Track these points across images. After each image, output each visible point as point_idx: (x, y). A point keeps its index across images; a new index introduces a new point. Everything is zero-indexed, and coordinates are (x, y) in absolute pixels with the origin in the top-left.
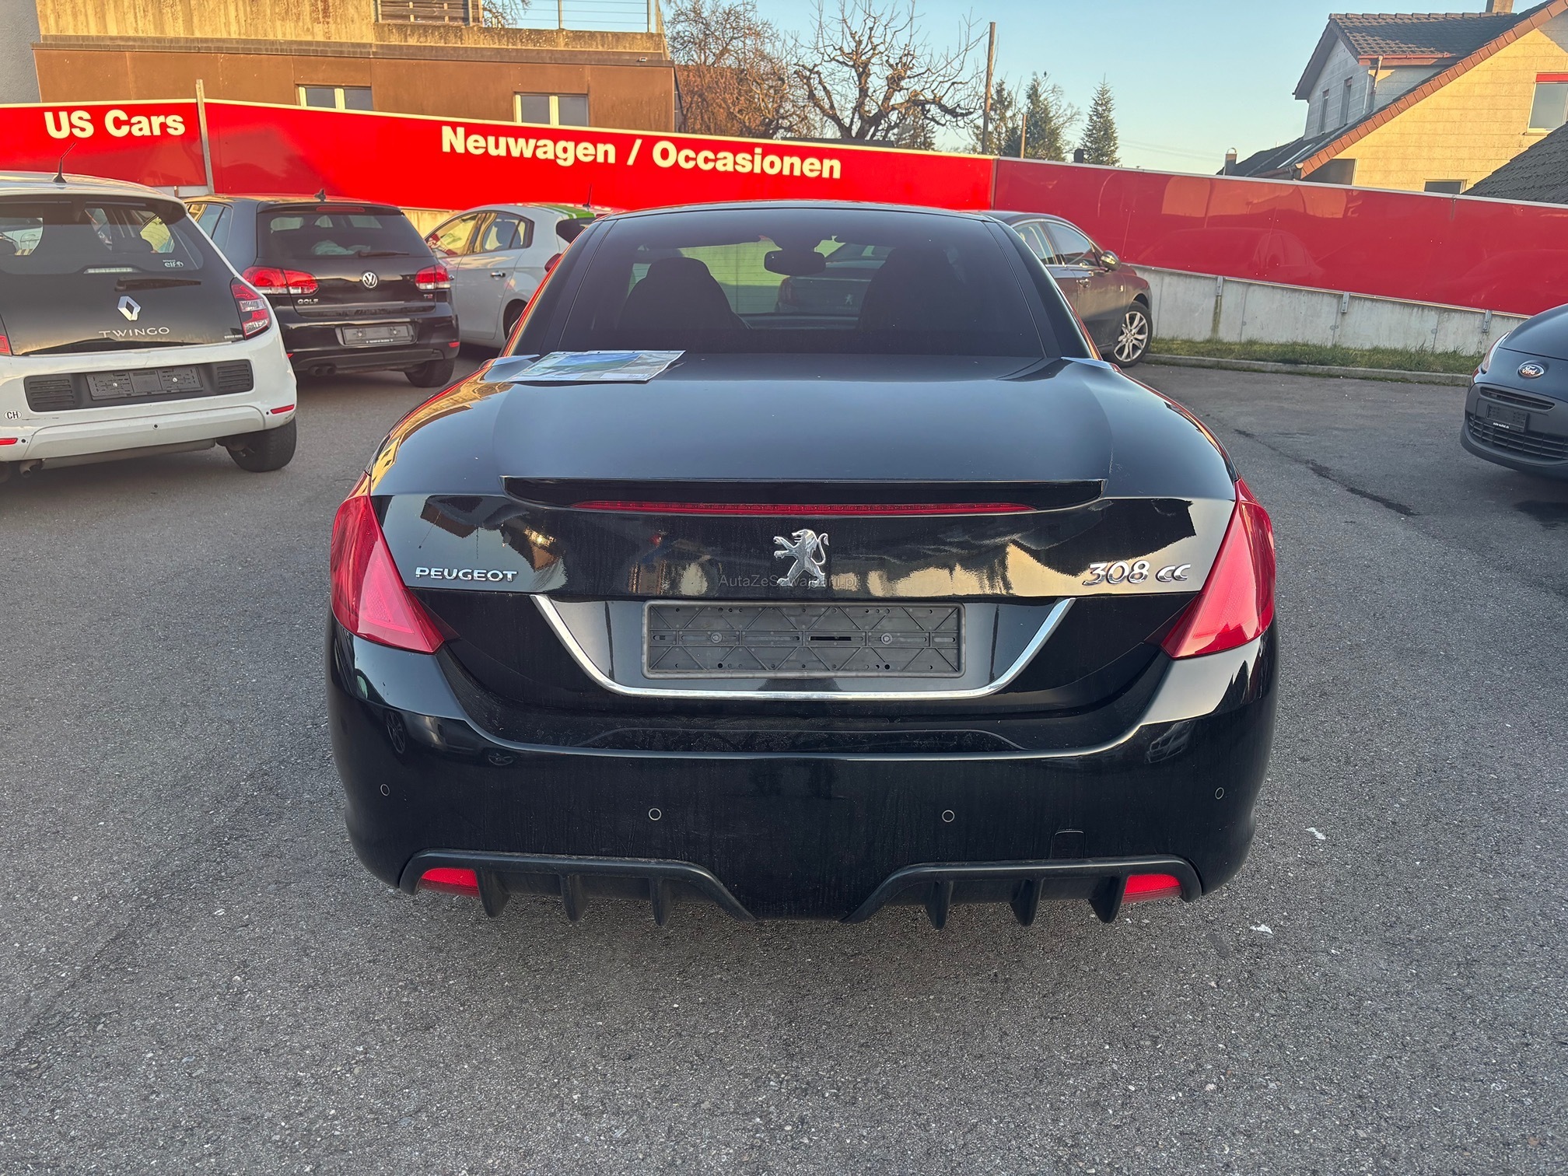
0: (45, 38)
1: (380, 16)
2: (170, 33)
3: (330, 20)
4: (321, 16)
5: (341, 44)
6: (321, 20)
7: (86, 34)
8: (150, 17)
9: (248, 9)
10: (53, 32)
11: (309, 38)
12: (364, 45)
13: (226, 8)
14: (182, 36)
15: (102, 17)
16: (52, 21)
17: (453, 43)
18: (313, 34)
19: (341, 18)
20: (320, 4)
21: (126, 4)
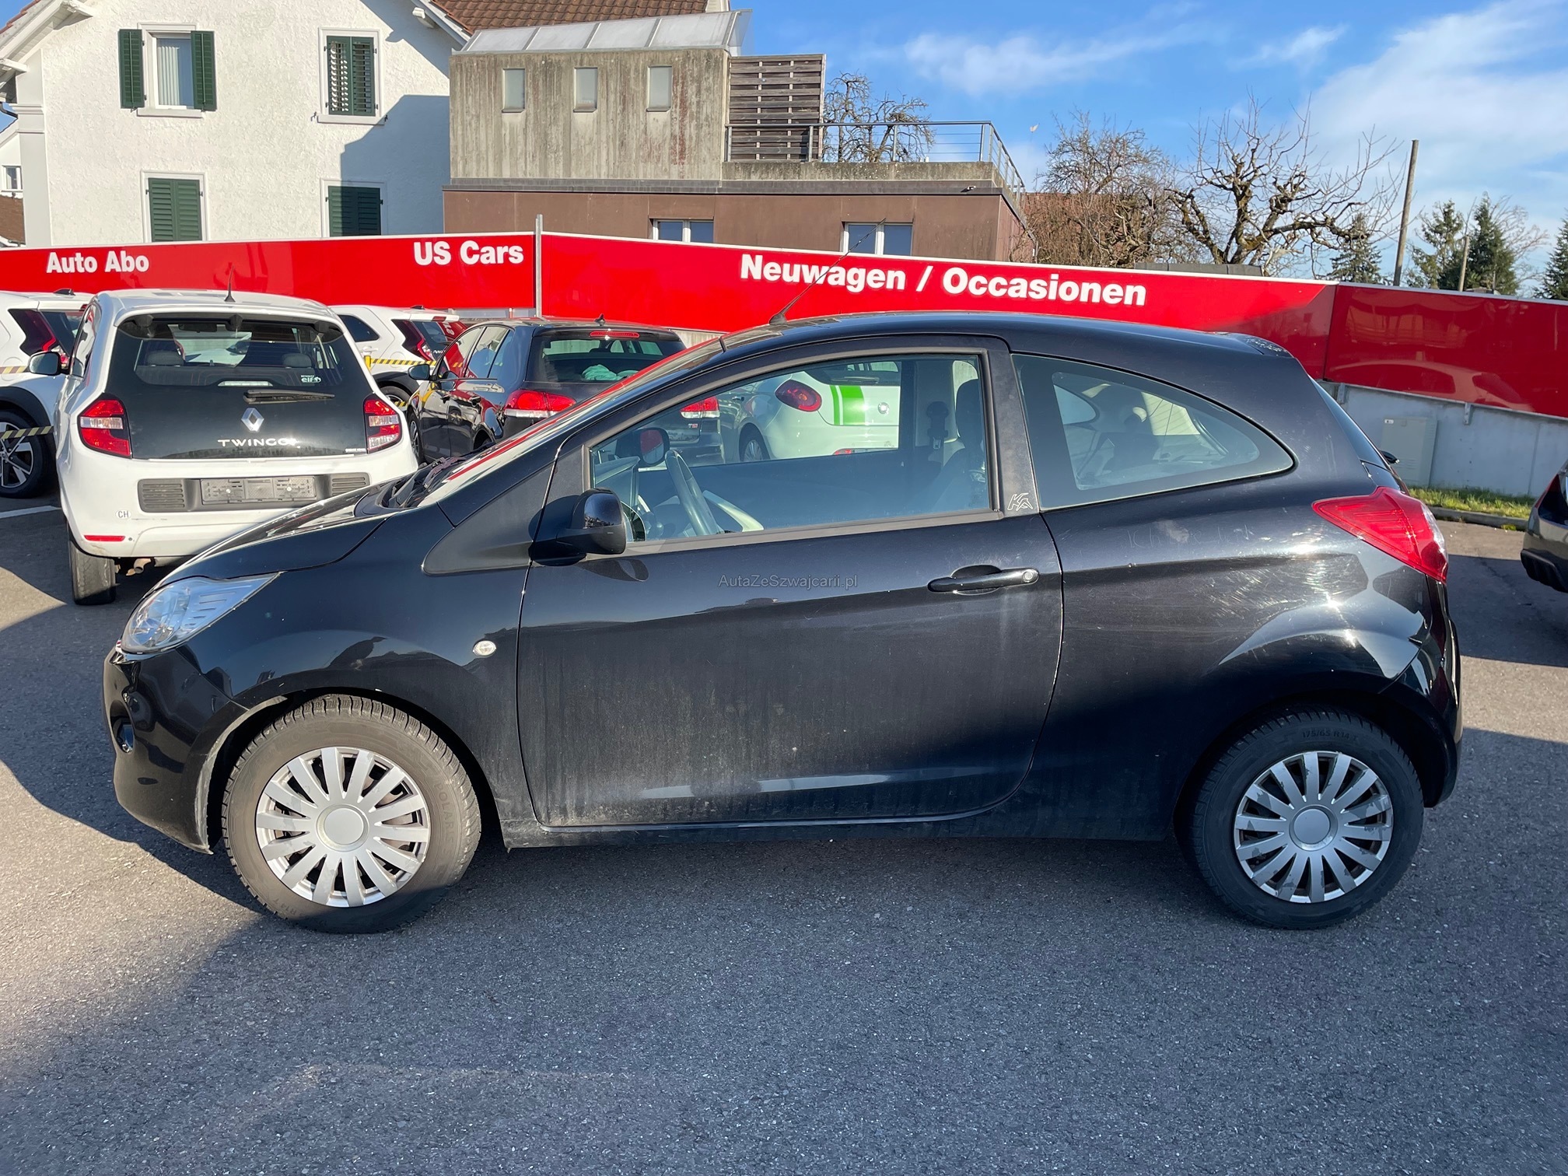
0: (454, 180)
1: (729, 157)
2: (552, 176)
3: (685, 161)
4: (677, 157)
5: (692, 182)
6: (678, 161)
7: (485, 177)
8: (537, 159)
9: (617, 153)
10: (460, 176)
11: (666, 178)
12: (712, 183)
13: (599, 152)
14: (561, 177)
15: (499, 162)
16: (460, 167)
17: (793, 178)
18: (669, 174)
19: (695, 159)
20: (677, 146)
21: (519, 151)
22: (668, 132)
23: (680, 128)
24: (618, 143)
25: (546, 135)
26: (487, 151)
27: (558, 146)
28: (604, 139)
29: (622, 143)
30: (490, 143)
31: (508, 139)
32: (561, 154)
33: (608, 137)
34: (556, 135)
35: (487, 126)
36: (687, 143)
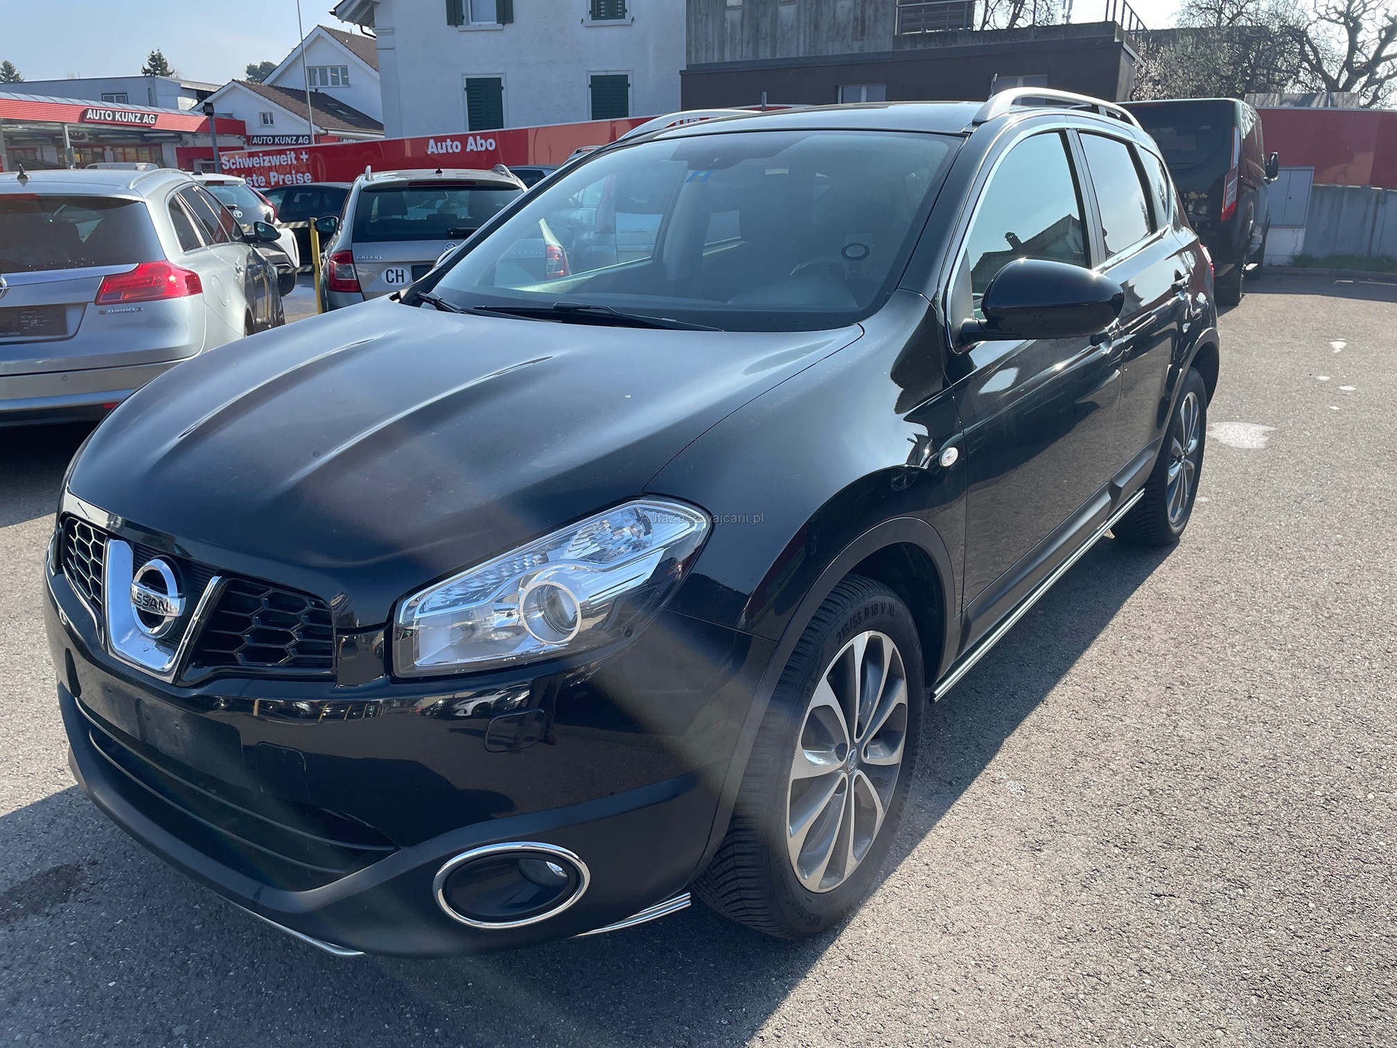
0: (689, 66)
1: (899, 32)
2: (762, 57)
3: (865, 38)
4: (859, 35)
5: (870, 54)
6: (859, 38)
7: (711, 62)
8: (751, 45)
9: (812, 36)
10: (694, 62)
11: (849, 52)
12: (884, 53)
13: (798, 37)
14: (769, 58)
15: (722, 51)
16: (693, 55)
18: (852, 49)
19: (872, 35)
20: (859, 26)
21: (737, 39)
22: (852, 16)
23: (862, 11)
24: (813, 27)
25: (758, 25)
26: (713, 42)
27: (767, 33)
28: (802, 24)
29: (816, 27)
30: (716, 35)
31: (729, 30)
32: (769, 39)
33: (805, 23)
34: (765, 24)
35: (713, 22)
36: (867, 23)
